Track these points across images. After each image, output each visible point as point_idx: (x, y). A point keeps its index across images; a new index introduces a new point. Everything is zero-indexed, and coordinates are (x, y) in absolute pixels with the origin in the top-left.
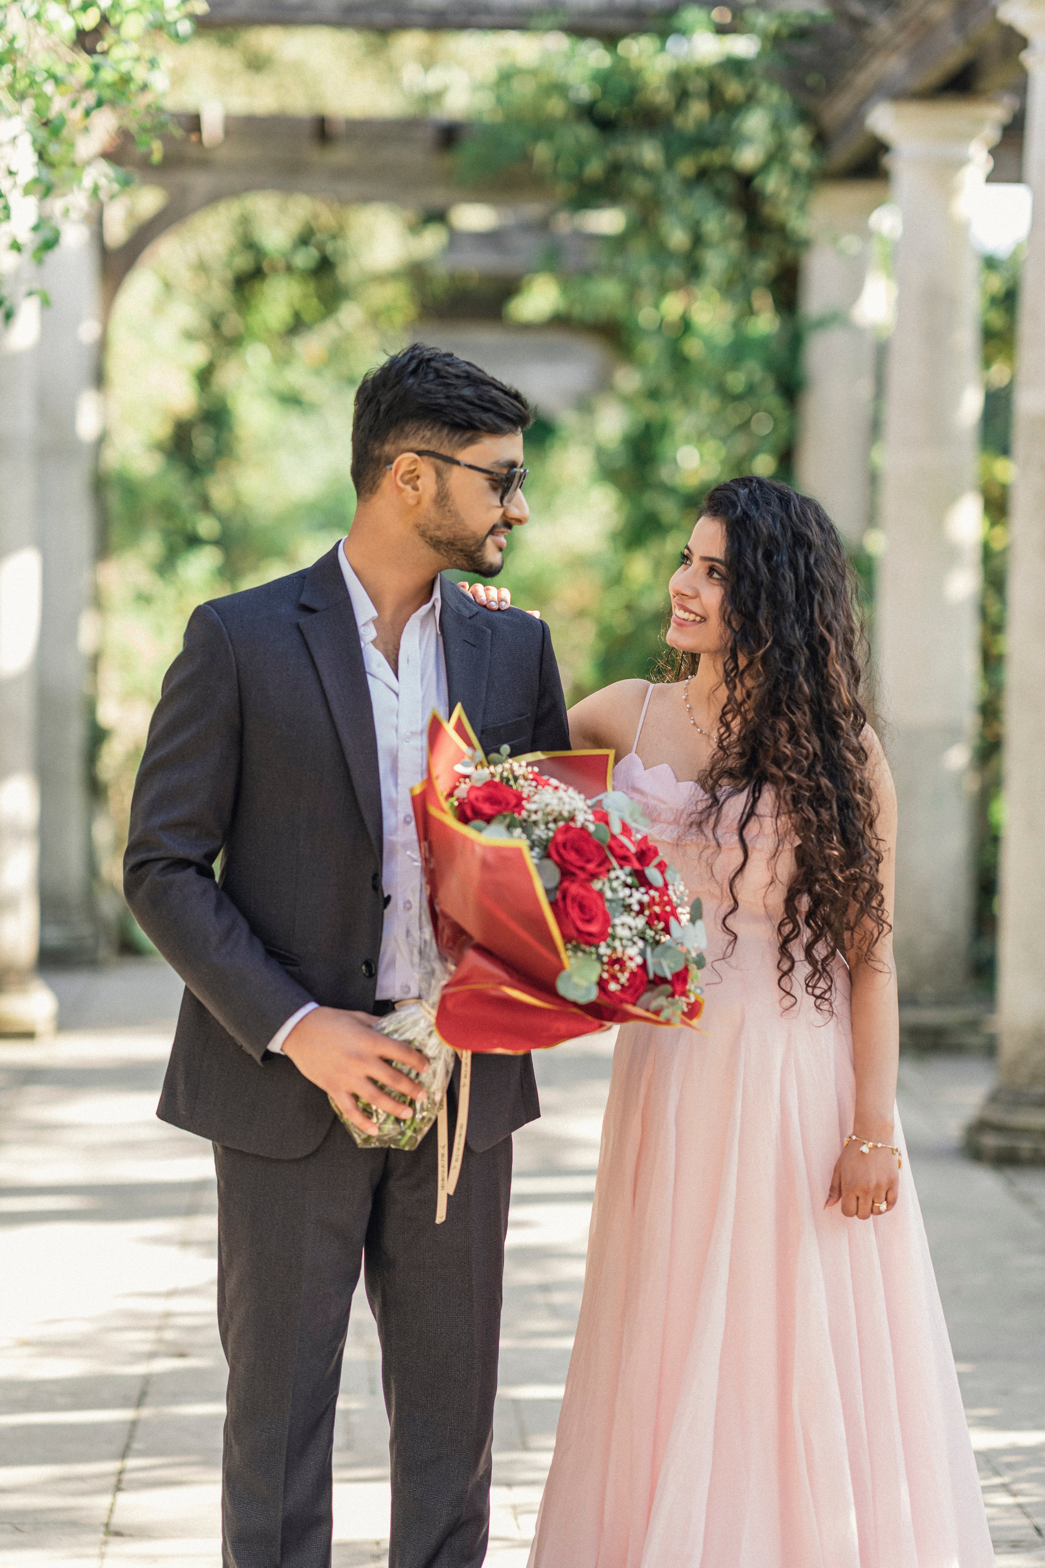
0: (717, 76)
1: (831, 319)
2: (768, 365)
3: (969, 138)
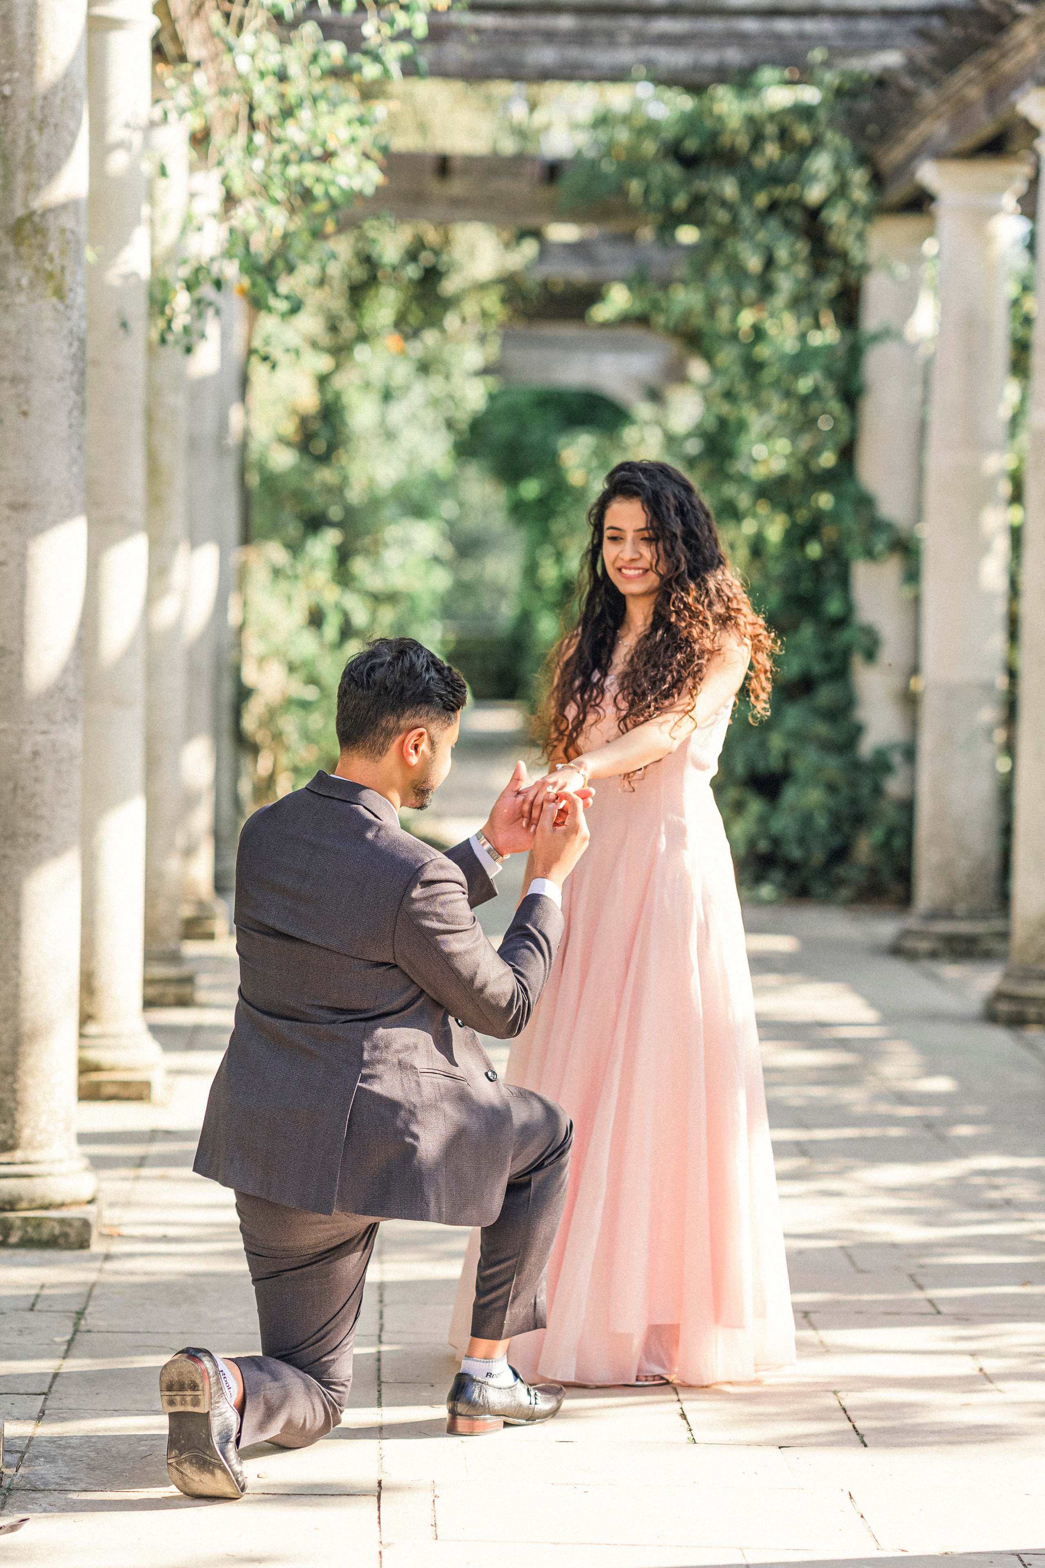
0: (787, 120)
1: (886, 334)
2: (829, 373)
3: (1001, 190)
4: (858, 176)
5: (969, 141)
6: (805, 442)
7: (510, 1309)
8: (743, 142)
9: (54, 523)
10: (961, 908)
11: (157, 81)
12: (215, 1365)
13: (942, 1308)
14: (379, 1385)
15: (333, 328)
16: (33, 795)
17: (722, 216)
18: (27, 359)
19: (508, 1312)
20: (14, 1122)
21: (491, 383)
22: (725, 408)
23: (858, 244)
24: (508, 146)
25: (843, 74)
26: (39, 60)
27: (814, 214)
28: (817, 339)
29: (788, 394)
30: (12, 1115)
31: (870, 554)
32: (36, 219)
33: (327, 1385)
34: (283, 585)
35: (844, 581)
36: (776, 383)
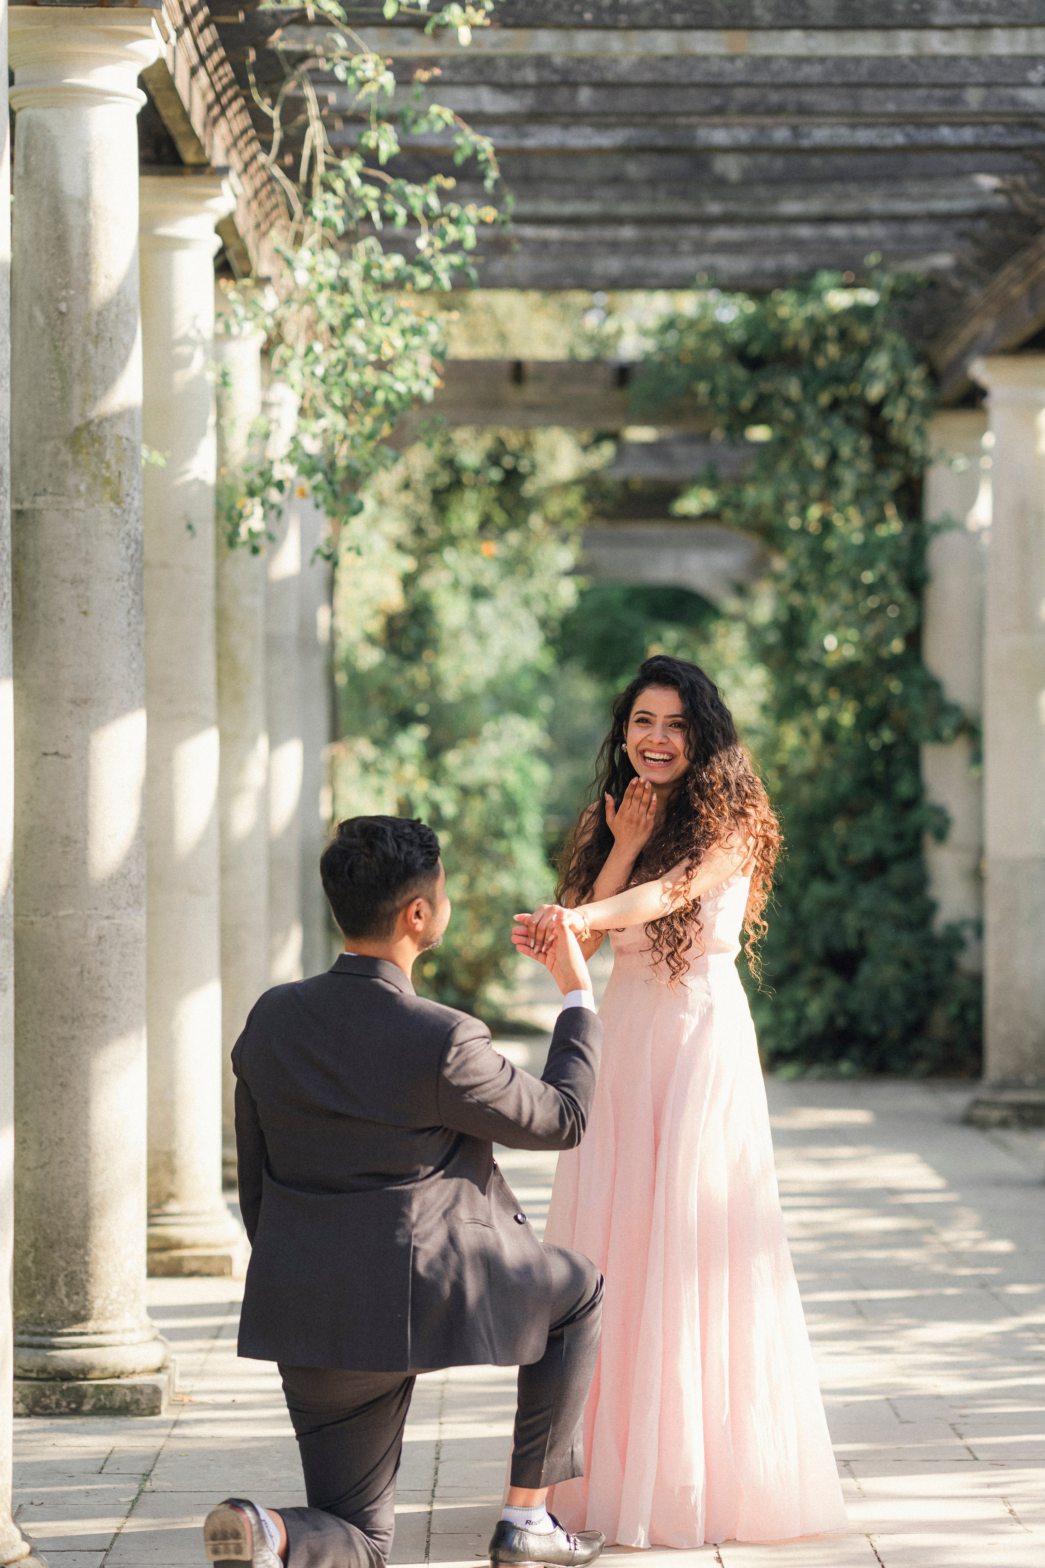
0: (847, 321)
1: (948, 524)
2: (895, 564)
4: (916, 374)
5: (1016, 337)
6: (872, 630)
7: (547, 1459)
8: (805, 344)
9: (115, 716)
10: (1030, 1078)
11: (220, 296)
12: (257, 1513)
13: (978, 1455)
14: (429, 1536)
15: (419, 531)
16: (99, 978)
17: (788, 414)
18: (87, 562)
19: (545, 1461)
20: (86, 1293)
21: (583, 581)
22: (796, 599)
23: (917, 440)
24: (585, 352)
25: (898, 277)
26: (93, 278)
27: (876, 409)
28: (882, 531)
29: (855, 585)
30: (84, 1287)
31: (938, 738)
32: (93, 428)
33: (370, 1534)
34: (374, 781)
35: (914, 763)
36: (842, 573)
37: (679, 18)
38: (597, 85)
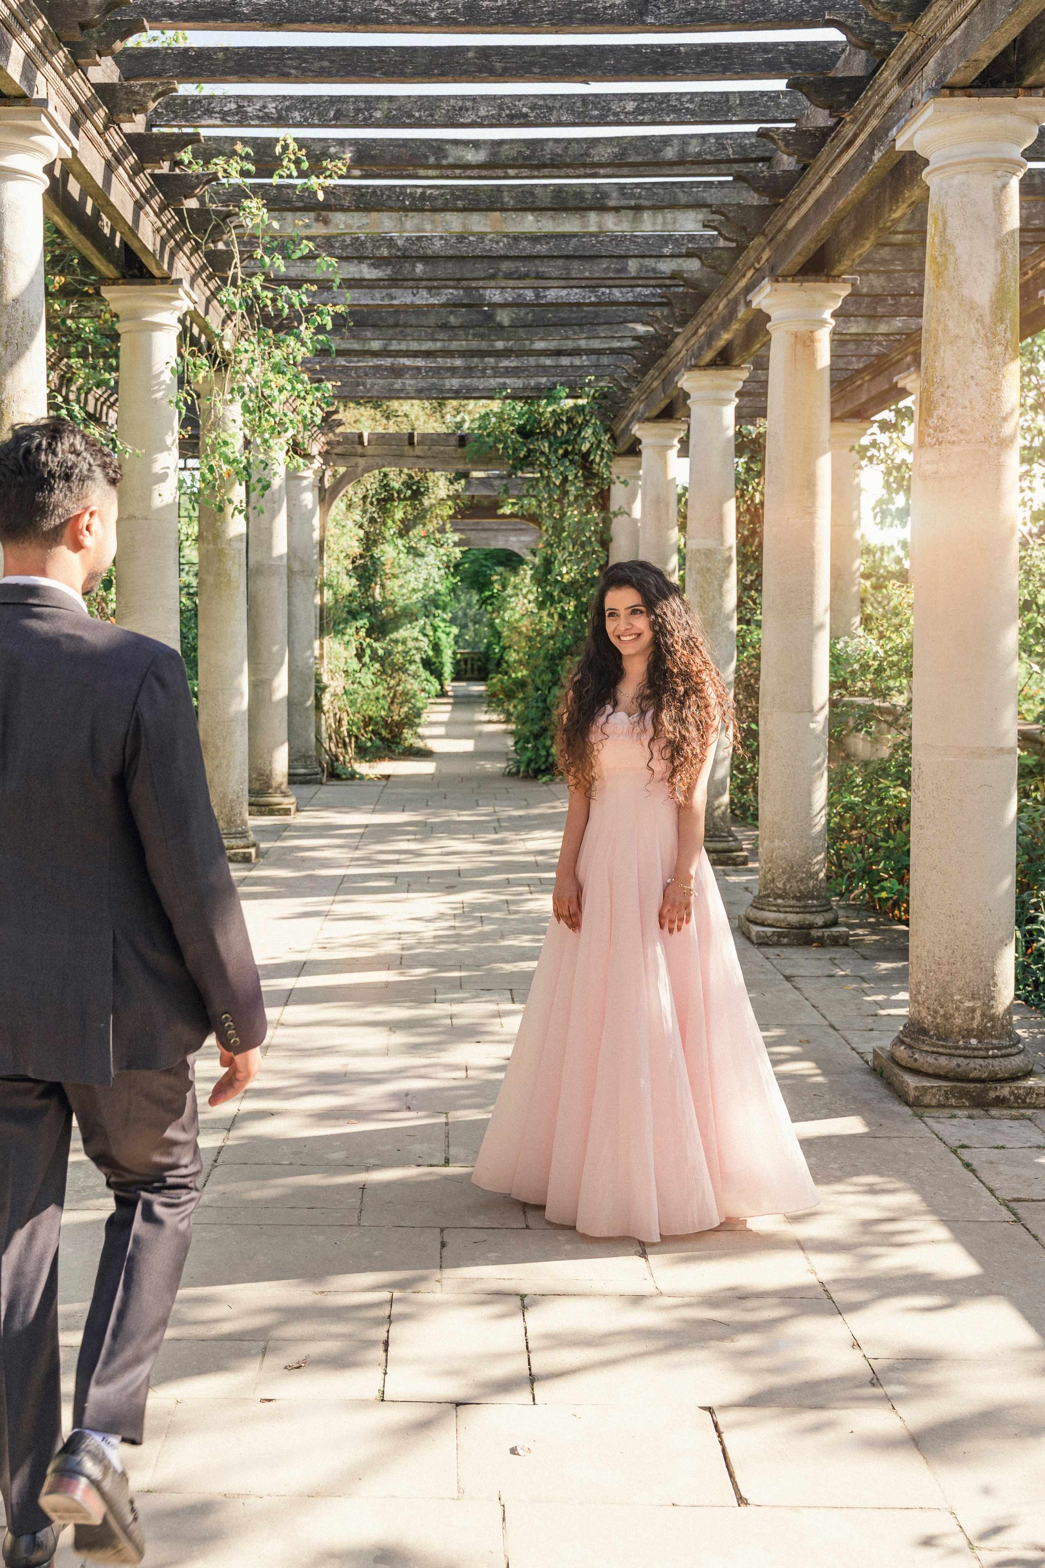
0: (571, 414)
1: (621, 512)
2: (594, 532)
3: (672, 437)
4: (605, 438)
5: (655, 412)
6: (583, 565)
8: (550, 424)
21: (463, 548)
22: (549, 551)
23: (606, 471)
25: (596, 389)
27: (585, 456)
28: (588, 517)
29: (575, 542)
36: (569, 537)
37: (460, 204)
38: (425, 259)
